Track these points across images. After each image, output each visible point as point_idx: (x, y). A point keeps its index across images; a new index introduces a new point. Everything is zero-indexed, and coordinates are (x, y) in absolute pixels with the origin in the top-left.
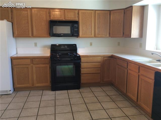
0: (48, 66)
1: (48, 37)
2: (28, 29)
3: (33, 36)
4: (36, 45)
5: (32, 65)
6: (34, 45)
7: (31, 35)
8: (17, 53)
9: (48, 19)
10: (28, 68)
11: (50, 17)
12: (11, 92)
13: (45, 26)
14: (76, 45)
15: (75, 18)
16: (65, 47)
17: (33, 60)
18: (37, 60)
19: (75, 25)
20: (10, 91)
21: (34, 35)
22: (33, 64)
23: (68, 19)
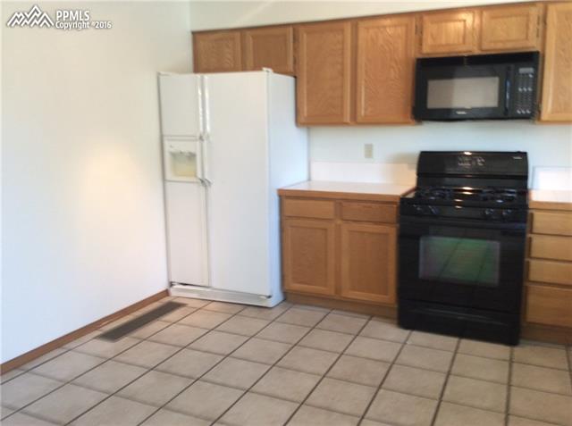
0: (392, 232)
1: (406, 123)
2: (342, 97)
3: (356, 121)
4: (369, 151)
5: (339, 222)
6: (362, 151)
7: (347, 118)
8: (309, 179)
9: (414, 54)
10: (325, 230)
11: (421, 45)
12: (271, 303)
13: (398, 84)
14: (524, 155)
15: (527, 38)
16: (474, 163)
17: (345, 204)
18: (355, 206)
19: (522, 70)
20: (269, 297)
21: (359, 119)
22: (343, 220)
23: (492, 46)
